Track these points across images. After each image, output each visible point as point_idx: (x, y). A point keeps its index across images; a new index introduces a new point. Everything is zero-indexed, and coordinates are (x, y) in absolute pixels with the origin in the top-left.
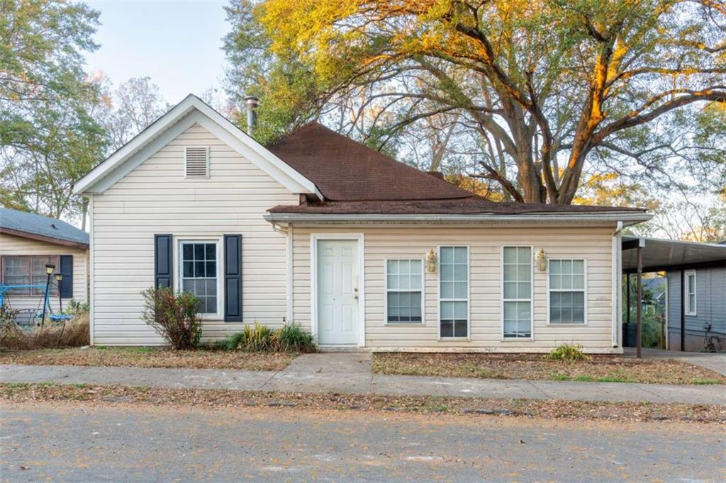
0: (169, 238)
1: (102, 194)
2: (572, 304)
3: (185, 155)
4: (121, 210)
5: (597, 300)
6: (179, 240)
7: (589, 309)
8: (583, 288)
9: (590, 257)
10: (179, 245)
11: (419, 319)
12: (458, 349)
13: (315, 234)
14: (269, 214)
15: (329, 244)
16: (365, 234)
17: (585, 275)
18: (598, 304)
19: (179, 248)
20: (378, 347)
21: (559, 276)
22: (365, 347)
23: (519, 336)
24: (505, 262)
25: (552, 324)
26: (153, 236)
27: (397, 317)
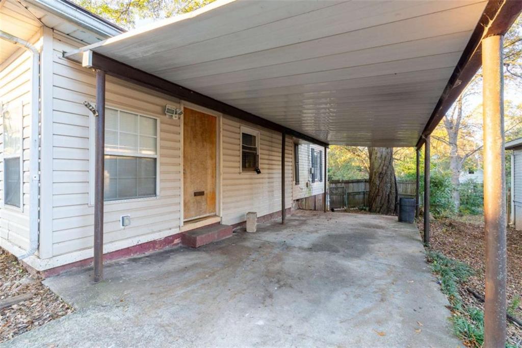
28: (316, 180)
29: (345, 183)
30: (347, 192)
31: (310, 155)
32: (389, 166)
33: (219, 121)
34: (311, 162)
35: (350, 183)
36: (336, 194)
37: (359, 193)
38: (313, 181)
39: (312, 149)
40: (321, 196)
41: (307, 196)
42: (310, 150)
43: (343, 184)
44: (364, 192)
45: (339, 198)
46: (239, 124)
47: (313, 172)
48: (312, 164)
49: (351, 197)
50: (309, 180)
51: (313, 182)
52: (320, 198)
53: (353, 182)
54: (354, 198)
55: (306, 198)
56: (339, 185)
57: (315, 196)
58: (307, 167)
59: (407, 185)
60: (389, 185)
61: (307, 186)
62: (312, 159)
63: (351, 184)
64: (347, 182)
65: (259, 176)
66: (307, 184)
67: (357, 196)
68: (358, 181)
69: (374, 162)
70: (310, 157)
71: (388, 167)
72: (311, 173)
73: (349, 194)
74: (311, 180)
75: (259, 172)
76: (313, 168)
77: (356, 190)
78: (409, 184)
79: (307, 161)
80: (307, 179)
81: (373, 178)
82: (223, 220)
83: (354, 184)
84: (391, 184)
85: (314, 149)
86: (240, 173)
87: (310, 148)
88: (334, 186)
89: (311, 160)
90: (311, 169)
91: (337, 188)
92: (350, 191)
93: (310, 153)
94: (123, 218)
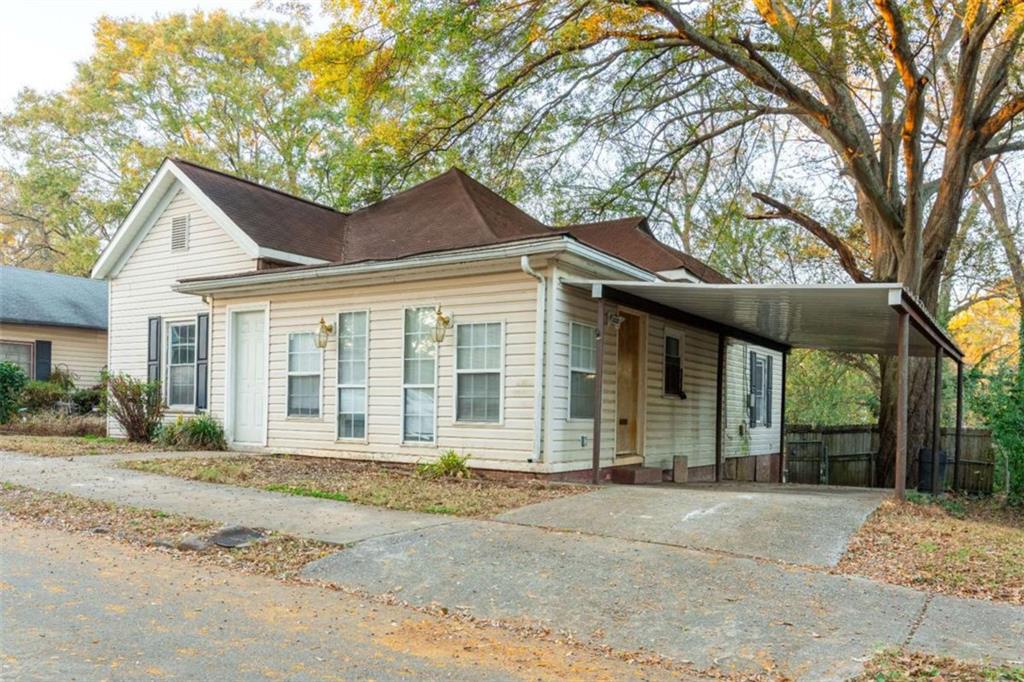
0: (159, 320)
1: (116, 278)
2: (486, 392)
3: (170, 227)
4: (128, 293)
5: (518, 386)
6: (168, 323)
7: (508, 400)
8: (498, 366)
9: (510, 318)
10: (168, 328)
11: (316, 412)
12: (353, 454)
13: (231, 306)
14: (179, 283)
15: (247, 317)
16: (271, 302)
17: (502, 345)
18: (518, 392)
19: (167, 332)
20: (280, 447)
21: (469, 349)
22: (267, 446)
23: (422, 439)
24: (406, 332)
25: (459, 423)
26: (147, 320)
27: (308, 410)
28: (758, 421)
29: (823, 433)
30: (829, 453)
31: (748, 366)
32: (924, 394)
33: (644, 323)
34: (749, 382)
35: (837, 432)
36: (801, 459)
37: (856, 458)
38: (753, 424)
39: (751, 353)
40: (767, 458)
41: (739, 454)
42: (748, 356)
43: (819, 436)
44: (868, 455)
45: (810, 468)
46: (662, 324)
47: (753, 405)
48: (751, 386)
49: (838, 465)
50: (744, 421)
51: (751, 427)
52: (765, 464)
53: (843, 430)
54: (845, 468)
55: (737, 458)
56: (810, 437)
57: (756, 457)
58: (741, 392)
59: (971, 439)
60: (922, 435)
61: (741, 433)
62: (751, 376)
63: (839, 436)
64: (829, 431)
65: (684, 403)
66: (741, 428)
67: (852, 466)
68: (856, 430)
69: (889, 385)
70: (748, 372)
71: (921, 397)
72: (749, 405)
73: (833, 459)
74: (748, 420)
75: (683, 397)
76: (753, 396)
77: (850, 451)
78: (974, 436)
79: (741, 380)
80: (740, 420)
81: (887, 420)
82: (646, 461)
83: (846, 435)
84: (927, 434)
85: (755, 354)
86: (662, 397)
87: (749, 350)
88: (797, 438)
89: (748, 376)
90: (749, 397)
91: (804, 445)
92: (837, 452)
93: (748, 361)
94: (583, 438)
